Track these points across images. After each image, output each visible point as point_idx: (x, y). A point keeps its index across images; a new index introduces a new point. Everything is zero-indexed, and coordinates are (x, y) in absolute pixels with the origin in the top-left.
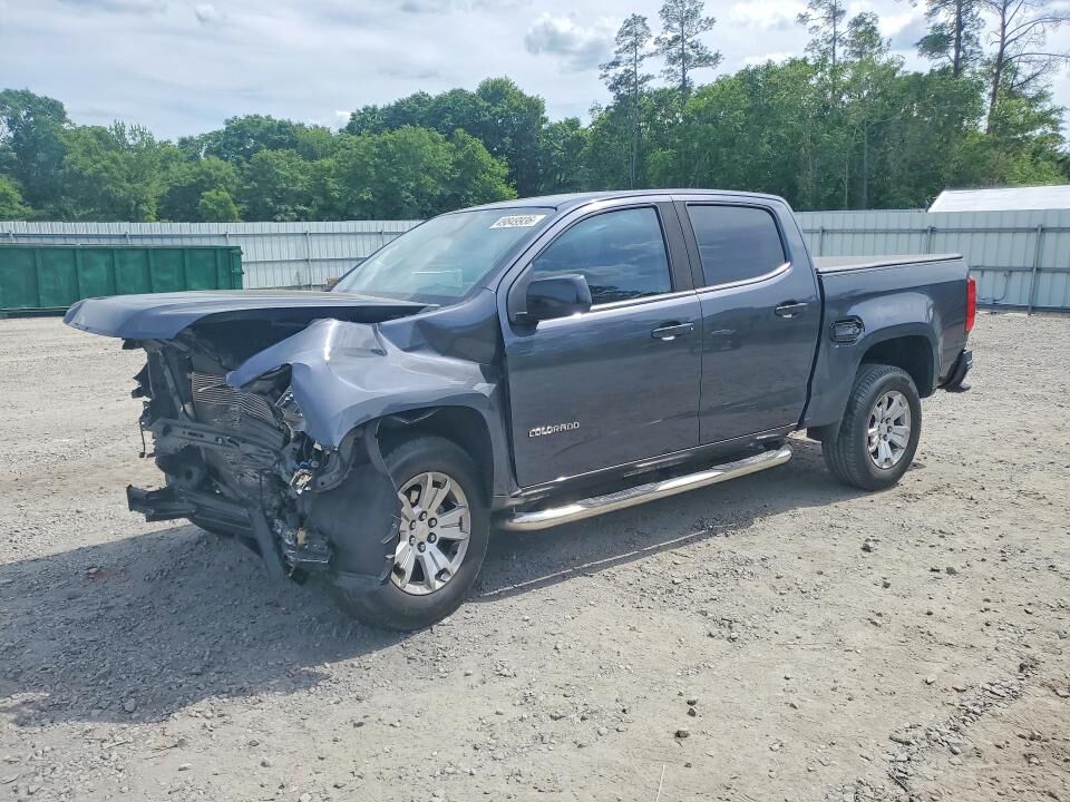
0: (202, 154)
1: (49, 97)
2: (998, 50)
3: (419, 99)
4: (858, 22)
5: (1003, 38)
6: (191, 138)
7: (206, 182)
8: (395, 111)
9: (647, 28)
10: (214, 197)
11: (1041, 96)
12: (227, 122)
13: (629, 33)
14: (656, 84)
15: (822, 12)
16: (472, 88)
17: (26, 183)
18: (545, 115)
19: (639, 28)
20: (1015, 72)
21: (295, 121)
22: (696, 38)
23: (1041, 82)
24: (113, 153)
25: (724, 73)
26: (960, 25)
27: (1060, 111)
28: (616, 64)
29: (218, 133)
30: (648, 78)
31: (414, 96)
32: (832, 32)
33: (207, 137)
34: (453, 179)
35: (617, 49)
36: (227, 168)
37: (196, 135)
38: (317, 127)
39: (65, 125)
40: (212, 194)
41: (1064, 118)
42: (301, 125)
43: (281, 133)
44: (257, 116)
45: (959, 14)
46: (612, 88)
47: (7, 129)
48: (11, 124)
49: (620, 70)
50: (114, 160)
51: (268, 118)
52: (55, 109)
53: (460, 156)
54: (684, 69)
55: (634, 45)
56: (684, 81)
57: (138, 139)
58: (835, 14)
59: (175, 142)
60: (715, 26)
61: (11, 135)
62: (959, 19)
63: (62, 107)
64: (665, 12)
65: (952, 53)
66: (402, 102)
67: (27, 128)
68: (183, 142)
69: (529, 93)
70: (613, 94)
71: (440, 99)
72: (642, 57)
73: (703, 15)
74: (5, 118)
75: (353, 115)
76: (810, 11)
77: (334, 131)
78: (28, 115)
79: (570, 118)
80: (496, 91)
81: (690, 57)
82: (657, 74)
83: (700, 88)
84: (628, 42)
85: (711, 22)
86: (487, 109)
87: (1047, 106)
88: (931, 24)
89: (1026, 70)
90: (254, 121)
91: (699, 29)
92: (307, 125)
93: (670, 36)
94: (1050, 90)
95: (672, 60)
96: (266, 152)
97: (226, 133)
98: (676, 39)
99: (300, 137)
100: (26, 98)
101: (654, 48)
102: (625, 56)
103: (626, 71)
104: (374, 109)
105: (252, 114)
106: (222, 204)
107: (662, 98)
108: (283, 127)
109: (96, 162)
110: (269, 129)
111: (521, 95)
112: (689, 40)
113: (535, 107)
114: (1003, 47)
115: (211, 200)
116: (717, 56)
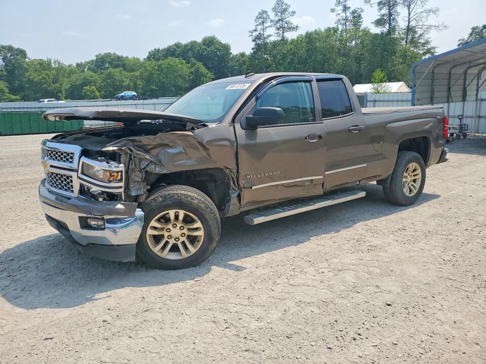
0: (86, 70)
1: (20, 48)
2: (407, 24)
3: (177, 45)
4: (353, 13)
5: (409, 19)
6: (81, 63)
7: (86, 82)
8: (167, 50)
9: (268, 15)
10: (89, 89)
11: (427, 42)
12: (97, 56)
13: (260, 18)
14: (274, 38)
15: (341, 8)
16: (199, 40)
17: (10, 84)
18: (231, 51)
19: (265, 15)
20: (415, 32)
21: (124, 56)
22: (287, 19)
23: (426, 36)
24: (47, 72)
25: (300, 34)
26: (390, 15)
27: (434, 48)
28: (256, 30)
29: (93, 61)
30: (270, 36)
31: (175, 44)
32: (345, 16)
33: (88, 63)
34: (189, 80)
35: (256, 24)
36: (96, 76)
37: (83, 62)
38: (134, 58)
39: (27, 59)
40: (88, 88)
41: (436, 51)
42: (127, 58)
43: (118, 60)
44: (109, 53)
45: (390, 10)
46: (253, 41)
47: (2, 62)
48: (4, 60)
49: (257, 33)
50: (47, 74)
51: (114, 54)
52: (22, 53)
53: (193, 70)
54: (283, 33)
55: (263, 22)
56: (283, 37)
57: (57, 65)
58: (345, 8)
59: (74, 65)
60: (296, 14)
61: (4, 64)
62: (389, 12)
63: (25, 52)
64: (274, 9)
65: (387, 26)
66: (170, 47)
67: (10, 61)
68: (78, 65)
69: (223, 42)
70: (254, 43)
71: (186, 46)
72: (266, 28)
73: (290, 10)
74: (1, 57)
75: (150, 52)
76: (335, 7)
77: (142, 59)
78: (11, 55)
79: (241, 52)
80: (210, 42)
81: (285, 27)
82: (272, 35)
83: (291, 40)
84: (260, 21)
85: (294, 13)
86: (206, 49)
87: (429, 46)
88: (380, 14)
89: (420, 32)
90: (108, 55)
91: (289, 16)
92: (129, 57)
93: (277, 19)
94: (430, 40)
95: (278, 29)
96: (111, 70)
97: (97, 61)
98: (279, 20)
99: (126, 62)
100: (10, 49)
101: (270, 24)
102: (260, 27)
103: (260, 34)
104: (159, 50)
105: (107, 52)
106: (93, 92)
107: (275, 44)
108: (119, 58)
109: (39, 76)
110: (113, 59)
111: (220, 43)
112: (285, 20)
113: (226, 48)
114: (409, 23)
115: (88, 91)
116: (297, 27)
